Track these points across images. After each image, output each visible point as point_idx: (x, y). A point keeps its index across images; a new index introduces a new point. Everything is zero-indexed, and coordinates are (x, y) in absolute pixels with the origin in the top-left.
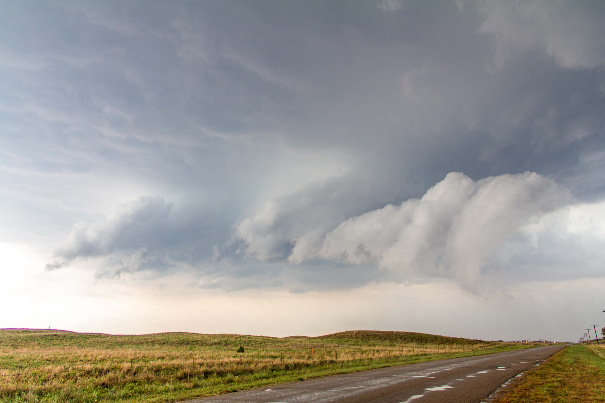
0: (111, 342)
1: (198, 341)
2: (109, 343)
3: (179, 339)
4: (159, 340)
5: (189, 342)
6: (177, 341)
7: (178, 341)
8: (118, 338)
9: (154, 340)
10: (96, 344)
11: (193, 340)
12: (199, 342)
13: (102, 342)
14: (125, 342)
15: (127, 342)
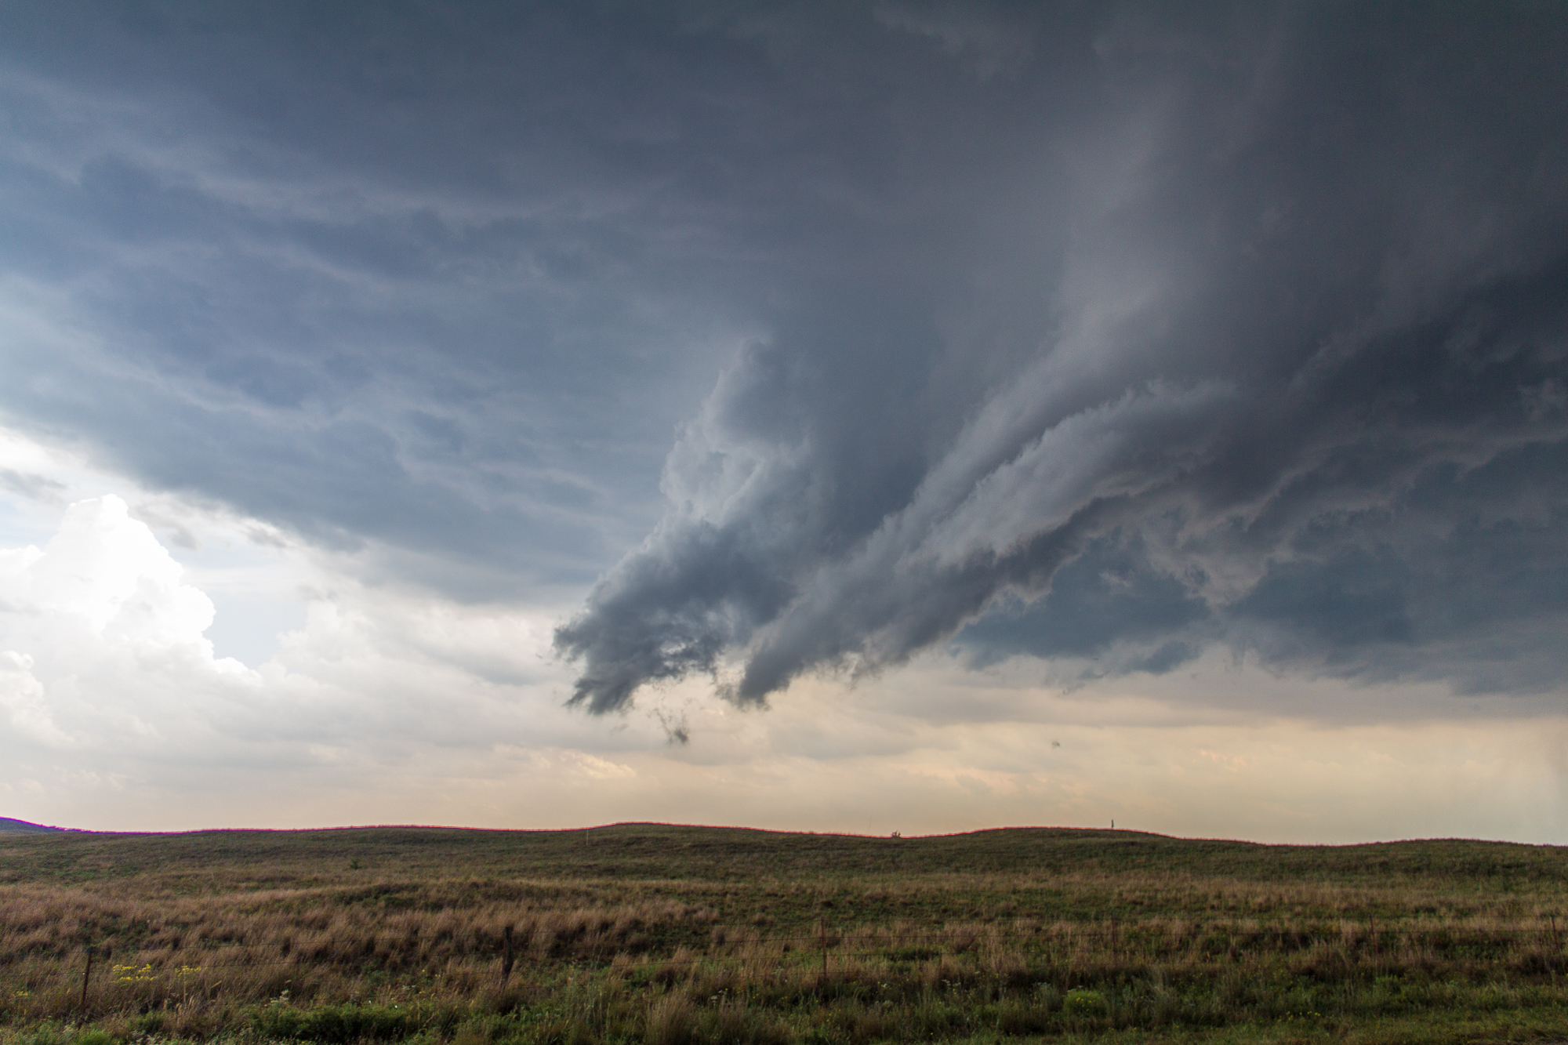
0: (1269, 863)
1: (1523, 865)
2: (1266, 867)
3: (1461, 859)
4: (1401, 861)
5: (1494, 866)
6: (1455, 865)
7: (1458, 865)
8: (1286, 853)
9: (1386, 859)
10: (1233, 867)
11: (1506, 862)
12: (1527, 868)
13: (1247, 863)
14: (1305, 863)
15: (1310, 863)
